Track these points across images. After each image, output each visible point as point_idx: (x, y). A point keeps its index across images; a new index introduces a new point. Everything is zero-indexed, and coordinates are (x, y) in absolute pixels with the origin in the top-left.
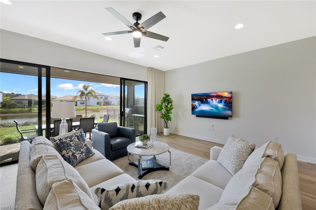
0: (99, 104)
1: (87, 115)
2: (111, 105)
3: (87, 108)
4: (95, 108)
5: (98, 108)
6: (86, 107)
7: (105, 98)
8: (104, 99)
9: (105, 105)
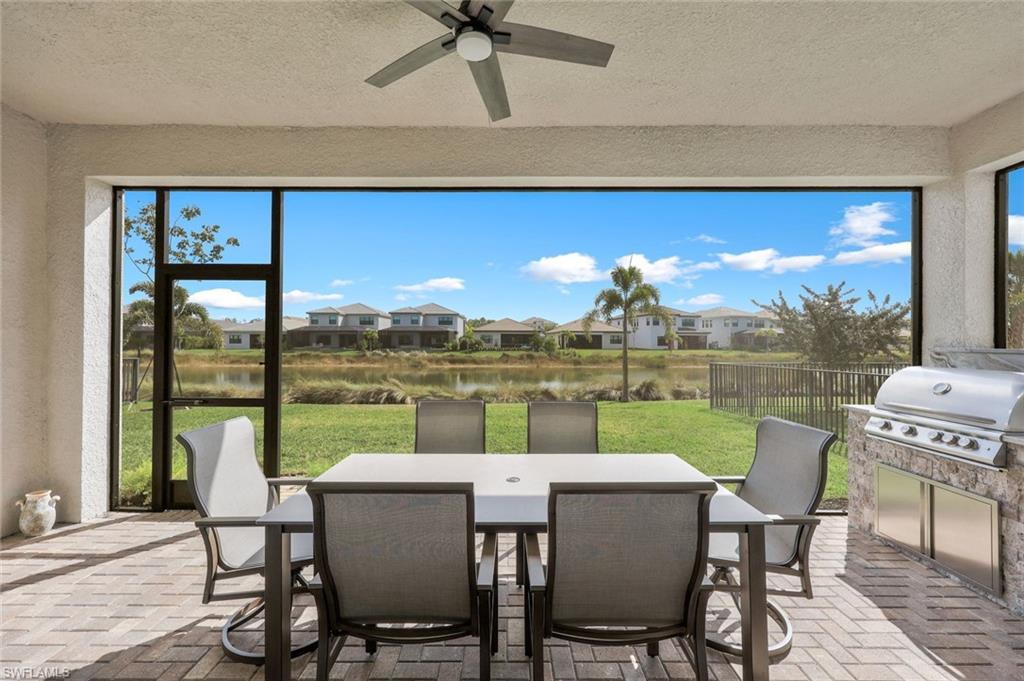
0: (667, 345)
1: (629, 381)
2: (705, 348)
3: (629, 355)
4: (652, 355)
5: (662, 357)
6: (625, 352)
7: (685, 323)
8: (681, 326)
9: (684, 349)
